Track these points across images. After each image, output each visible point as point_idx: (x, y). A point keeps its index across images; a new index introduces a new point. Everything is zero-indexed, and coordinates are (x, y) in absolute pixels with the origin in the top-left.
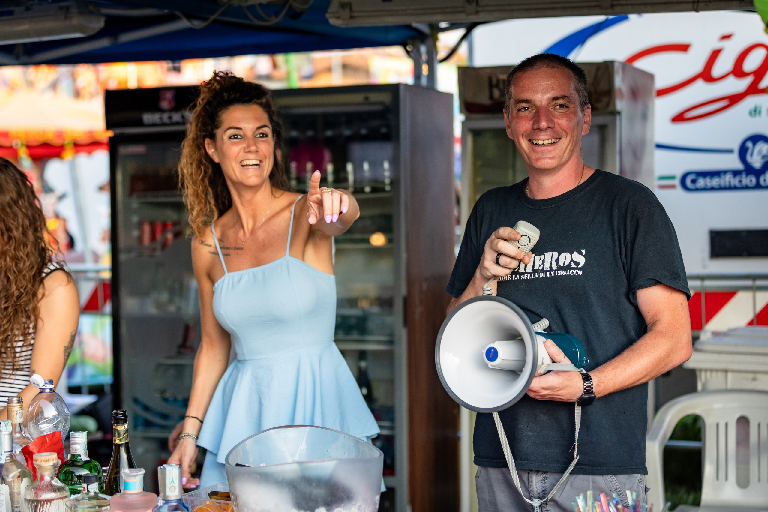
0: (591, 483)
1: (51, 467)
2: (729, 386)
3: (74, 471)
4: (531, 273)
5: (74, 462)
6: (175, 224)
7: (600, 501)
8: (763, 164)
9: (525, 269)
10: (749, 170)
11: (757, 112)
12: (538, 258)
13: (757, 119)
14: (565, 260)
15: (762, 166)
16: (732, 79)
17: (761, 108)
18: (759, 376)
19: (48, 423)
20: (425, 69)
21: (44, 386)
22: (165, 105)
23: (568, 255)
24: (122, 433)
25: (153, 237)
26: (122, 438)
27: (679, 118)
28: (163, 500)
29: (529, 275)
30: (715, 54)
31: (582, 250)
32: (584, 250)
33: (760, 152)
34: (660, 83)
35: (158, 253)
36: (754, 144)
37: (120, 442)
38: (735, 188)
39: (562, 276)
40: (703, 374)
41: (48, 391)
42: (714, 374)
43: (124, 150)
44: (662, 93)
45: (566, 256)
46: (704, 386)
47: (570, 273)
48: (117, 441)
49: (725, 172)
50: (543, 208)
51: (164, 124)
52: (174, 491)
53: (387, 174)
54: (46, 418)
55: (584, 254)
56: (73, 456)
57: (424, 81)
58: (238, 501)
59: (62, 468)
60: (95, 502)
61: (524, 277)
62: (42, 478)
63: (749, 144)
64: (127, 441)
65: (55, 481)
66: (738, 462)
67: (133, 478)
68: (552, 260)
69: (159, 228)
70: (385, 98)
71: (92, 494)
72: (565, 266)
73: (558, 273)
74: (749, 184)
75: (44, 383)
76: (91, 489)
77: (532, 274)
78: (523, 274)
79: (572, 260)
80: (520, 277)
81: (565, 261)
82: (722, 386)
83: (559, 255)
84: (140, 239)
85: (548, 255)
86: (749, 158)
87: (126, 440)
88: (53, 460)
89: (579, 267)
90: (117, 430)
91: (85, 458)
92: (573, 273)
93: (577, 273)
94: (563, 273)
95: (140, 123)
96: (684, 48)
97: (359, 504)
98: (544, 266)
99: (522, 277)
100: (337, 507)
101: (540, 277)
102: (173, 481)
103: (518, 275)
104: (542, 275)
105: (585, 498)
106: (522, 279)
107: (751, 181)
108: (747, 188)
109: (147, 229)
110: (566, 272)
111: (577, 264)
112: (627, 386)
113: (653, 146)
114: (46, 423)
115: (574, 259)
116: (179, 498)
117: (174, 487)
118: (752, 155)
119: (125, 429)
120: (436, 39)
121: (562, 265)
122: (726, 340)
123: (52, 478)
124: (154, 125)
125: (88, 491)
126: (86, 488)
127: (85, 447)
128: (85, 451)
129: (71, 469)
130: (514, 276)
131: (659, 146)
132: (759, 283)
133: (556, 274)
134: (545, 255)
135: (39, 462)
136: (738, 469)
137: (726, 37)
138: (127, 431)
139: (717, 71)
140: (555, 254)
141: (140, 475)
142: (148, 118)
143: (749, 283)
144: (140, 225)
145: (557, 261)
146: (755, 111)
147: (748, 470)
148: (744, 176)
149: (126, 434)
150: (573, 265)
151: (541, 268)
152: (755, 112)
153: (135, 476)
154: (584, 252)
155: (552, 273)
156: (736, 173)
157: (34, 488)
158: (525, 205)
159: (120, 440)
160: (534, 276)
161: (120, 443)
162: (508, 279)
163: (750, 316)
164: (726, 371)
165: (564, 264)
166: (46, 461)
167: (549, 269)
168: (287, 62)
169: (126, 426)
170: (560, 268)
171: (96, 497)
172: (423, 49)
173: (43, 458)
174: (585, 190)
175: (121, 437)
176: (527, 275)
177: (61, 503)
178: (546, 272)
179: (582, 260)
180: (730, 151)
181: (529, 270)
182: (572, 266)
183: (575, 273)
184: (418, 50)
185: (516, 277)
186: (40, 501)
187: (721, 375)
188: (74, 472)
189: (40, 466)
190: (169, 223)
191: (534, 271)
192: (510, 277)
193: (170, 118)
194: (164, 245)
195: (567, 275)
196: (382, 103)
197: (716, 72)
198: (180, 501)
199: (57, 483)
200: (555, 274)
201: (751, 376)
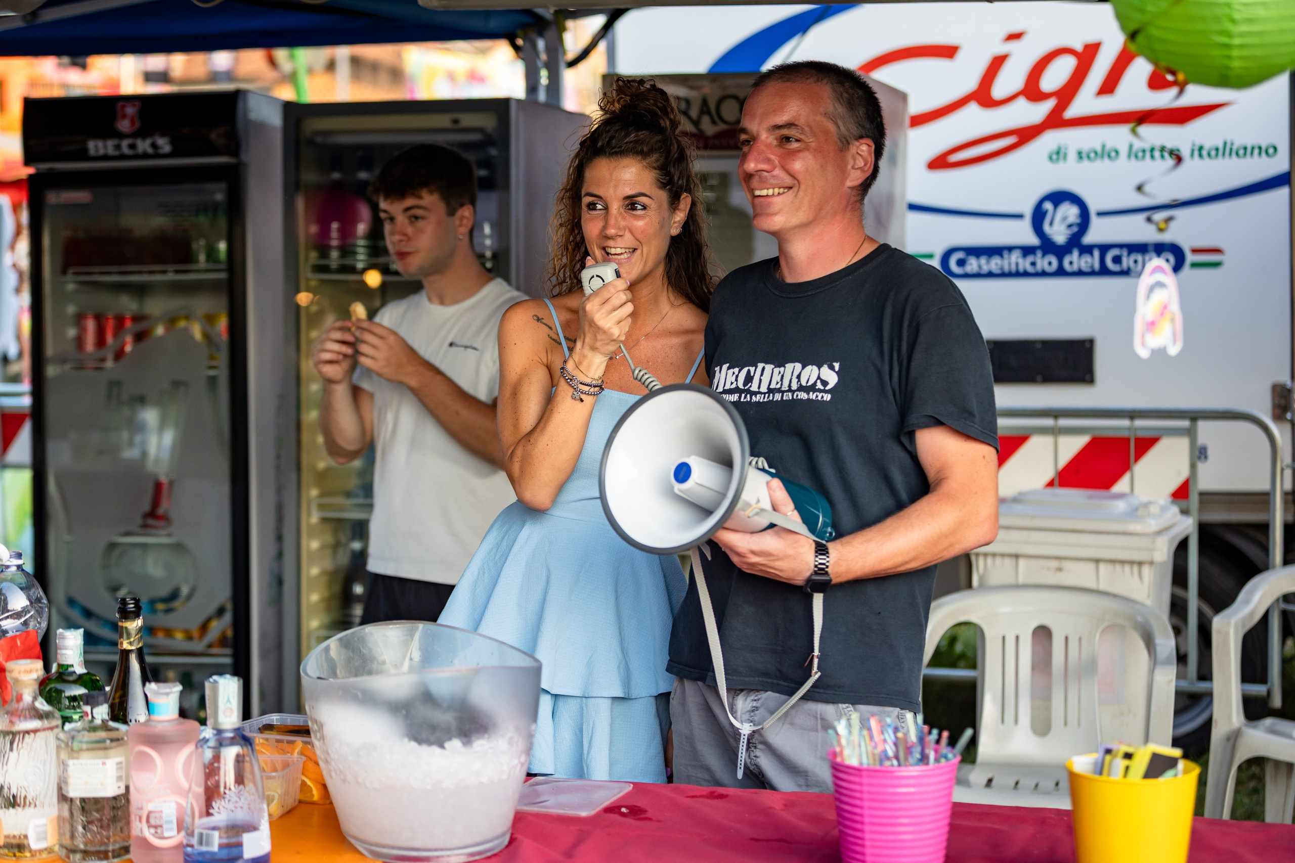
0: (819, 721)
1: (34, 682)
2: (1021, 581)
3: (63, 689)
4: (765, 393)
5: (64, 674)
6: (136, 319)
7: (869, 729)
8: (1069, 237)
9: (759, 387)
10: (1047, 246)
11: (1062, 155)
12: (777, 370)
13: (1061, 165)
14: (810, 376)
15: (1067, 240)
16: (1022, 102)
17: (1066, 149)
18: (1067, 565)
19: (14, 619)
20: (544, 77)
21: (9, 560)
22: (124, 125)
23: (815, 368)
24: (133, 632)
25: (101, 341)
26: (134, 641)
27: (939, 163)
28: (214, 729)
29: (763, 395)
30: (998, 62)
31: (835, 364)
32: (837, 362)
33: (1065, 218)
34: (915, 107)
35: (109, 364)
36: (1056, 205)
37: (129, 646)
38: (1026, 274)
39: (801, 400)
40: (981, 561)
41: (14, 568)
42: (998, 560)
43: (53, 198)
44: (919, 120)
45: (812, 371)
46: (982, 579)
47: (812, 396)
48: (126, 646)
49: (1010, 249)
50: (792, 296)
51: (123, 157)
52: (230, 716)
53: (488, 242)
54: (11, 611)
55: (837, 369)
56: (60, 666)
57: (542, 96)
58: (325, 732)
59: (45, 684)
60: (102, 734)
61: (756, 398)
62: (19, 698)
63: (1048, 206)
64: (140, 645)
65: (39, 703)
66: (1033, 697)
67: (165, 696)
68: (792, 375)
69: (111, 325)
70: (487, 122)
71: (98, 722)
72: (808, 385)
73: (797, 396)
74: (1048, 269)
75: (9, 557)
76: (98, 714)
77: (767, 395)
78: (755, 393)
79: (819, 378)
80: (751, 398)
81: (809, 378)
82: (1012, 581)
83: (803, 368)
84: (79, 342)
85: (789, 366)
86: (1046, 228)
87: (139, 643)
88: (37, 670)
89: (828, 388)
90: (126, 628)
91: (80, 670)
92: (817, 396)
93: (822, 397)
94: (803, 396)
95: (83, 155)
96: (948, 52)
97: (510, 735)
98: (782, 385)
99: (754, 397)
100: (478, 738)
101: (775, 400)
102: (228, 701)
103: (748, 395)
104: (778, 397)
105: (849, 725)
106: (752, 401)
107: (1050, 263)
108: (1043, 274)
109: (91, 325)
110: (808, 394)
111: (825, 383)
112: (885, 570)
113: (905, 206)
114: (11, 618)
115: (822, 377)
116: (237, 726)
117: (231, 709)
118: (1051, 224)
119: (137, 628)
120: (562, 29)
121: (804, 384)
122: (1017, 507)
123: (35, 699)
124: (106, 158)
125: (93, 717)
126: (89, 712)
127: (81, 653)
128: (80, 660)
129: (59, 686)
130: (743, 395)
131: (913, 207)
132: (1063, 422)
133: (795, 397)
134: (785, 367)
135: (15, 674)
136: (1033, 708)
137: (1015, 37)
138: (140, 630)
139: (1000, 89)
140: (798, 366)
141: (175, 692)
142: (94, 146)
143: (1048, 422)
144: (79, 319)
145: (799, 377)
146: (1058, 153)
147: (1048, 709)
148: (1039, 253)
149: (140, 635)
150: (819, 385)
151: (778, 386)
152: (1058, 155)
153: (167, 694)
154: (837, 366)
155: (790, 394)
156: (1027, 251)
157: (7, 713)
158: (770, 290)
159: (130, 643)
160: (768, 397)
161: (130, 648)
162: (735, 400)
163: (1049, 473)
164: (1017, 556)
165: (807, 382)
166: (27, 672)
167: (787, 389)
168: (292, 57)
169: (139, 622)
170: (801, 388)
171: (104, 727)
172: (541, 44)
173: (23, 668)
174: (856, 274)
175: (132, 640)
176: (760, 395)
177: (51, 735)
178: (783, 392)
179: (832, 378)
180: (1020, 216)
181: (764, 389)
182: (817, 386)
183: (819, 398)
184: (534, 46)
185: (745, 397)
186: (19, 732)
187: (1008, 562)
188: (64, 692)
189: (17, 681)
190: (128, 315)
191: (770, 391)
192: (737, 397)
193: (132, 146)
194: (119, 355)
195: (808, 399)
196: (480, 130)
197: (999, 91)
198: (237, 730)
199: (42, 705)
200: (793, 396)
201: (1054, 564)
